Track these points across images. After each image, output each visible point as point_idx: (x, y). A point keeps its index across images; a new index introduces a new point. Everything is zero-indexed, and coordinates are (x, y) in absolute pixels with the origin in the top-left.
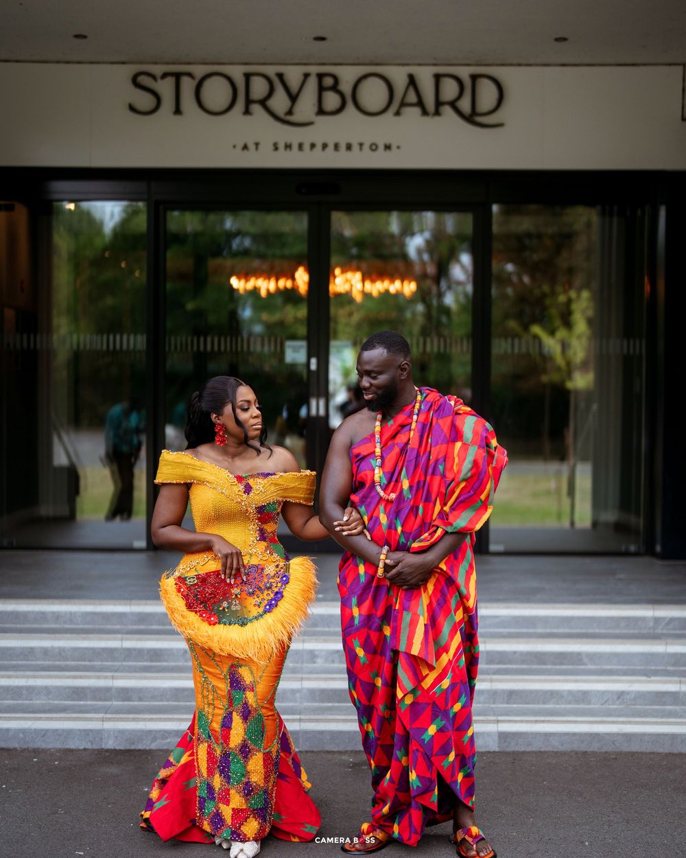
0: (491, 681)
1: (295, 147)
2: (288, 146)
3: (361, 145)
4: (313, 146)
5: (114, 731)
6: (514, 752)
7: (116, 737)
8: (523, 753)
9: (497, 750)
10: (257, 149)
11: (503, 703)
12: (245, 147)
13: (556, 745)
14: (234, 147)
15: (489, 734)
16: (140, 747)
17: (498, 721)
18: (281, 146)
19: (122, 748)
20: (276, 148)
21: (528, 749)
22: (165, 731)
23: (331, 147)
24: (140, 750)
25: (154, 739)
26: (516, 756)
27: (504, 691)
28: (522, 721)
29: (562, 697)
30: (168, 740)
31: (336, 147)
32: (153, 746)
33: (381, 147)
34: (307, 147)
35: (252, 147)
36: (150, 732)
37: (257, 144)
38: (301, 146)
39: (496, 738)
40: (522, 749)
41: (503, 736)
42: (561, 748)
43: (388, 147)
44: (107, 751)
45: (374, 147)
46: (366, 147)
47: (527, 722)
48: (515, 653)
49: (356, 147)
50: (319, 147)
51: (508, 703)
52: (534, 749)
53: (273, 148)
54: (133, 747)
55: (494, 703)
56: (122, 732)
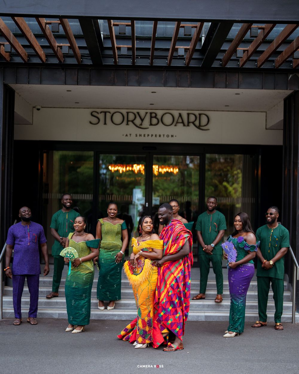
0: (203, 302)
1: (143, 135)
2: (140, 135)
3: (164, 135)
4: (148, 135)
5: (94, 314)
6: (209, 321)
7: (95, 316)
8: (212, 321)
9: (204, 321)
10: (130, 136)
11: (206, 308)
12: (127, 135)
13: (221, 320)
14: (123, 135)
15: (202, 316)
16: (102, 319)
17: (205, 312)
18: (138, 135)
19: (96, 319)
20: (137, 136)
21: (213, 321)
22: (109, 314)
23: (154, 136)
24: (101, 320)
25: (106, 317)
26: (210, 322)
27: (206, 305)
28: (212, 313)
29: (224, 307)
30: (110, 317)
31: (156, 136)
32: (105, 319)
33: (170, 136)
34: (146, 136)
35: (129, 135)
36: (105, 314)
37: (130, 134)
38: (144, 135)
39: (204, 317)
40: (211, 320)
41: (206, 317)
42: (223, 320)
43: (172, 136)
44: (92, 320)
45: (168, 136)
46: (165, 136)
47: (213, 313)
48: (210, 294)
49: (162, 136)
50: (150, 136)
51: (208, 308)
52: (215, 321)
53: (135, 136)
54: (100, 319)
55: (204, 308)
56: (97, 314)
